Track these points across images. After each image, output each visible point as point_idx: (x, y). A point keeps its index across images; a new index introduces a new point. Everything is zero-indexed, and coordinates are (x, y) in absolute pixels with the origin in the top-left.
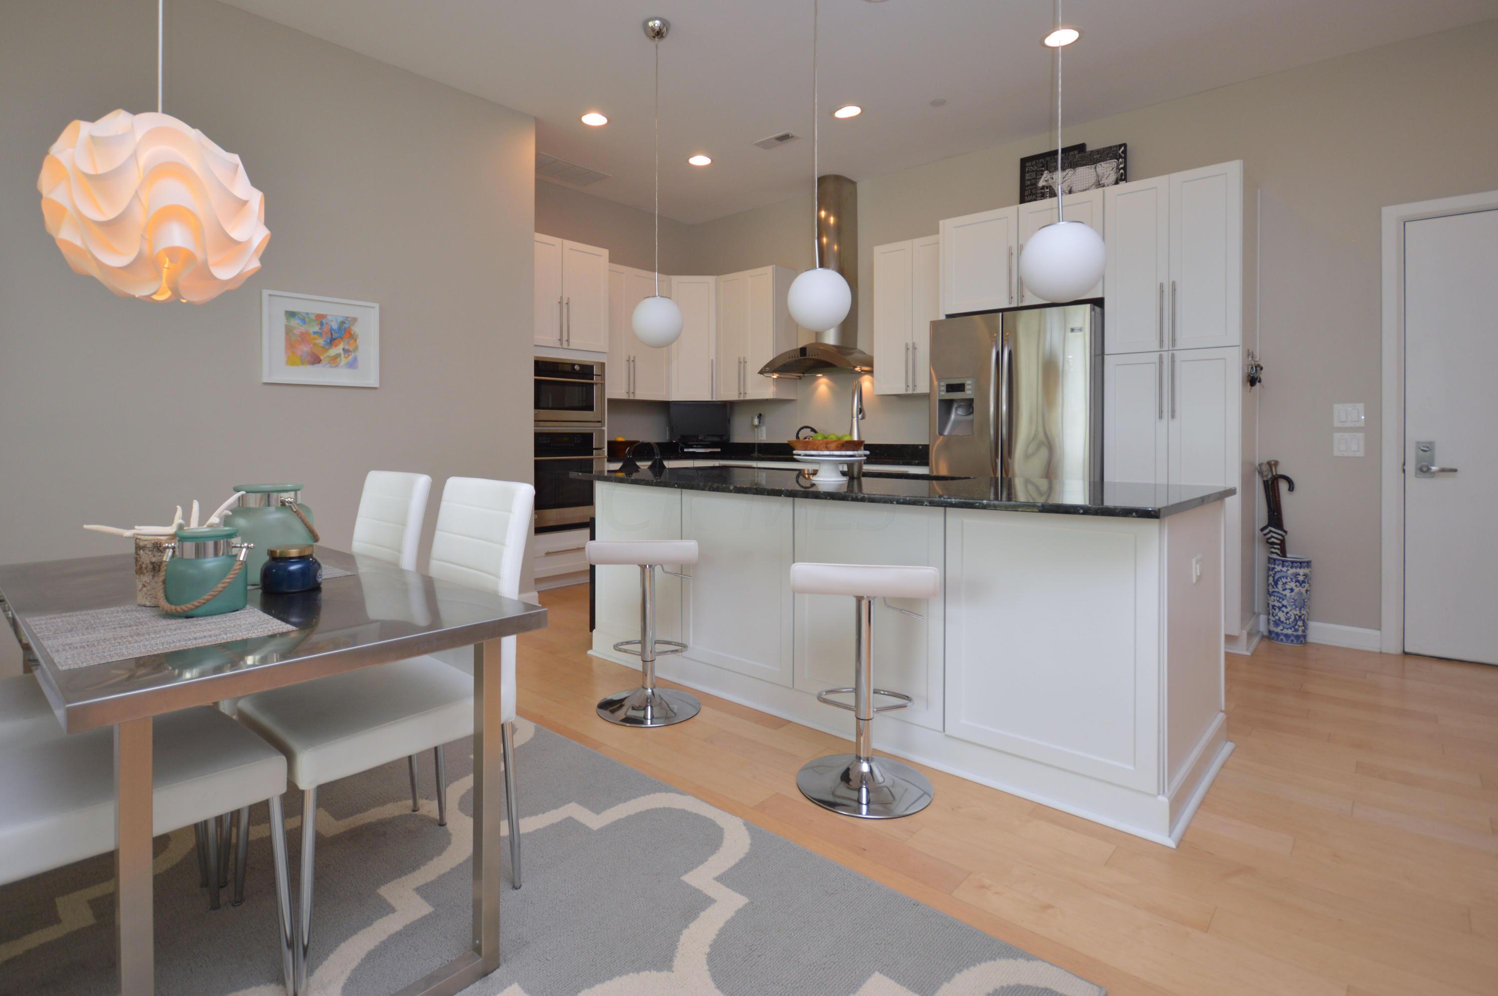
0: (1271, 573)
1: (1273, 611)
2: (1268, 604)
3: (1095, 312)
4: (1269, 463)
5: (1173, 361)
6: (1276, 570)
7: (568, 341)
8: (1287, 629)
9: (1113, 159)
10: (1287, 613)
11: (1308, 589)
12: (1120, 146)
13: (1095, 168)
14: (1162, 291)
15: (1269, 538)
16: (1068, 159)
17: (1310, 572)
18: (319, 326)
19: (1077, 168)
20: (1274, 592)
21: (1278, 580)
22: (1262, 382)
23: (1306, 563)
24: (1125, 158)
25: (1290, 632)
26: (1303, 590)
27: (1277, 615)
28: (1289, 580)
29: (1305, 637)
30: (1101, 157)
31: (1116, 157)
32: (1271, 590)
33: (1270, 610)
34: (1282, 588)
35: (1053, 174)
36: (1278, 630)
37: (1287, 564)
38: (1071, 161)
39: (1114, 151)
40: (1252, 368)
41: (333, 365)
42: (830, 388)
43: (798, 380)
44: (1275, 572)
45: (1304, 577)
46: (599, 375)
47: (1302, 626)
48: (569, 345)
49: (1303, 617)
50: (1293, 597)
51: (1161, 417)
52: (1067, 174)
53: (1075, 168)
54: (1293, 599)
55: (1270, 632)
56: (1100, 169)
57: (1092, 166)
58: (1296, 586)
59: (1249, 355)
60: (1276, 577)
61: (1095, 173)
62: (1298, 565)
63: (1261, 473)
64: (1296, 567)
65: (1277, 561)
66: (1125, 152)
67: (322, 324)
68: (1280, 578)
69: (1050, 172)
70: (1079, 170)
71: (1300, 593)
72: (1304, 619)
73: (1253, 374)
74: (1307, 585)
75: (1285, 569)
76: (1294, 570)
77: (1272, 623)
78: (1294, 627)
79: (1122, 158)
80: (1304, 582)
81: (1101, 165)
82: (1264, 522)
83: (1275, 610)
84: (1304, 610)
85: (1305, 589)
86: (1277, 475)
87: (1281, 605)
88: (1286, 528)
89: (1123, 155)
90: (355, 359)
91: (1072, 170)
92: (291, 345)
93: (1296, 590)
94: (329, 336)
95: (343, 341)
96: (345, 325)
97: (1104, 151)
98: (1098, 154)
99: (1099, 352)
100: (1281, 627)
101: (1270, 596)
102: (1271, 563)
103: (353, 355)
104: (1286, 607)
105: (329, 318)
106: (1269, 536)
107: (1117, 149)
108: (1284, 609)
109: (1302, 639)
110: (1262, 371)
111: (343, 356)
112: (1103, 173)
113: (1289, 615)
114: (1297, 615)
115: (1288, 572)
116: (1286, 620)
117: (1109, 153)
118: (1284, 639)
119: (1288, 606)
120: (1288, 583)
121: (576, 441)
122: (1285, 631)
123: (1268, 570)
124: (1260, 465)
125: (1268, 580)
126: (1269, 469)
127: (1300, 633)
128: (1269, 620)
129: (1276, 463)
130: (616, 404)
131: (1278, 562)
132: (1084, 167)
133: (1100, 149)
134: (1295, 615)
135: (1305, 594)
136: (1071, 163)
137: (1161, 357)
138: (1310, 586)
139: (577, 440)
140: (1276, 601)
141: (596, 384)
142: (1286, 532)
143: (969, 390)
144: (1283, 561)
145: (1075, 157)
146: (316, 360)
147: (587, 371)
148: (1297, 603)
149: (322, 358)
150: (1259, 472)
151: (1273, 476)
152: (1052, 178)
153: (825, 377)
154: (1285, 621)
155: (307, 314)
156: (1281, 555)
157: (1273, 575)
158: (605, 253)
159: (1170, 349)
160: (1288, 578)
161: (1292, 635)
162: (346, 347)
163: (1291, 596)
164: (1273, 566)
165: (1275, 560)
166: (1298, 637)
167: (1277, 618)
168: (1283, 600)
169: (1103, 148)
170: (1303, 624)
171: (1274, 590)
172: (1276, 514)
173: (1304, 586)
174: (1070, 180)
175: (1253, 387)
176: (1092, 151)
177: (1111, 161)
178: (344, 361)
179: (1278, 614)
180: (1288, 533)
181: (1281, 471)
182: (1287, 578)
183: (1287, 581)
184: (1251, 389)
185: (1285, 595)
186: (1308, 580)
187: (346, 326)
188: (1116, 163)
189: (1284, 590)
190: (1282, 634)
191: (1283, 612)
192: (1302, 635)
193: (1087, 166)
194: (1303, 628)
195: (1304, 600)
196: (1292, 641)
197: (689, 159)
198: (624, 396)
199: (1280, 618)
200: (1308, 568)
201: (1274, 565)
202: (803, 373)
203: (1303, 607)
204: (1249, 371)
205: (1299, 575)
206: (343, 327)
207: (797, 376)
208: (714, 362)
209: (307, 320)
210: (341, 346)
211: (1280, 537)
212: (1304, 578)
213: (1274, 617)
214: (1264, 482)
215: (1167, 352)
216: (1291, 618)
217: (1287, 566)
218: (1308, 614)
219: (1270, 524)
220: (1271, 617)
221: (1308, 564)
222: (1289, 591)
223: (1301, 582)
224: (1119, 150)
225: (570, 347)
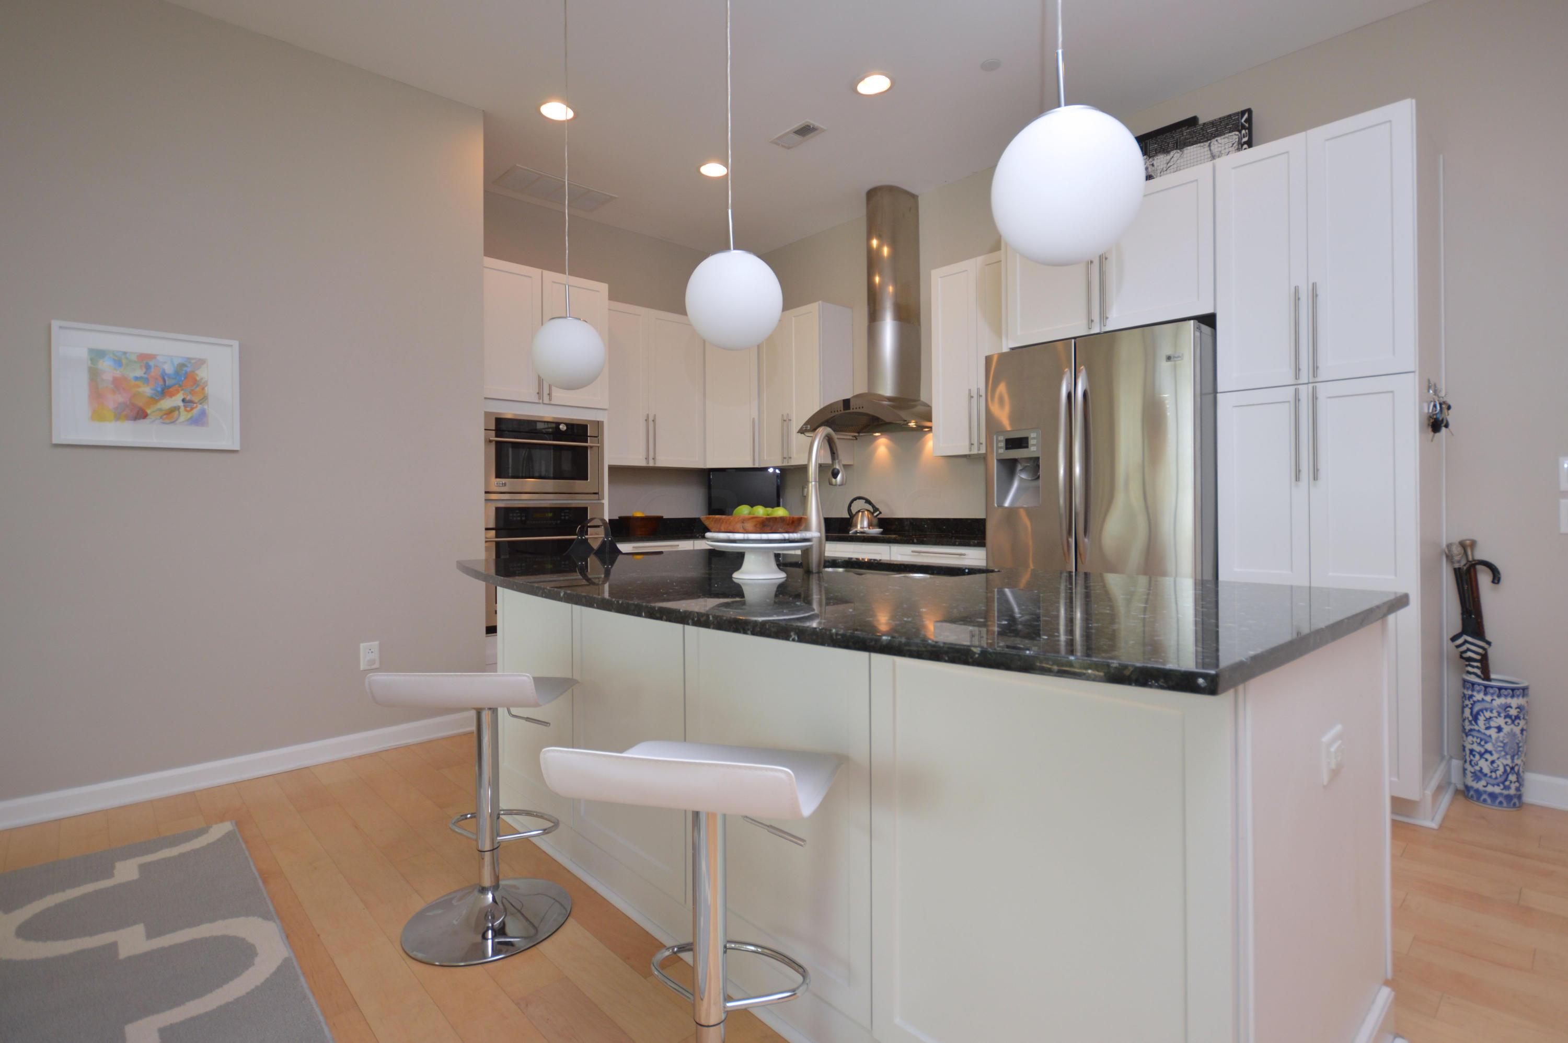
0: (1467, 702)
1: (1472, 757)
2: (1464, 747)
3: (1201, 332)
4: (1462, 544)
5: (1314, 398)
6: (1475, 699)
7: (549, 394)
8: (1493, 785)
9: (1232, 131)
10: (1493, 762)
11: (1525, 728)
12: (1243, 113)
13: (1210, 146)
14: (1297, 299)
15: (1465, 652)
16: (1173, 138)
17: (1527, 702)
18: (144, 370)
19: (1185, 149)
20: (1471, 730)
21: (1478, 713)
22: (1450, 427)
23: (1521, 691)
24: (1250, 129)
25: (1497, 790)
26: (1517, 730)
27: (1477, 765)
28: (1495, 714)
29: (1519, 797)
30: (1217, 130)
31: (1238, 128)
32: (1468, 727)
33: (1467, 755)
34: (1485, 724)
35: (1154, 160)
36: (1480, 785)
37: (1491, 691)
38: (1177, 140)
39: (1234, 120)
40: (1435, 406)
41: (167, 421)
42: (890, 449)
43: (855, 441)
44: (1474, 702)
45: (1518, 710)
46: (596, 437)
47: (1515, 782)
48: (550, 400)
49: (1516, 769)
50: (1501, 739)
51: (1297, 478)
52: (1173, 157)
53: (1183, 148)
54: (1502, 742)
55: (1468, 788)
56: (1216, 146)
57: (1205, 143)
58: (1506, 723)
59: (1429, 388)
60: (1476, 709)
61: (1209, 152)
62: (1509, 694)
63: (1450, 558)
64: (1506, 696)
65: (1475, 686)
66: (1249, 120)
67: (148, 367)
68: (1482, 710)
69: (1150, 157)
70: (1188, 151)
71: (1512, 734)
72: (1518, 771)
73: (1436, 414)
74: (1522, 723)
75: (1488, 698)
76: (1502, 701)
77: (1469, 775)
78: (1503, 783)
79: (1245, 129)
80: (1517, 717)
81: (1217, 140)
82: (1457, 627)
83: (1474, 756)
84: (1518, 759)
85: (1520, 728)
86: (1474, 560)
87: (1483, 750)
88: (1488, 637)
89: (1247, 125)
90: (203, 413)
91: (1179, 151)
92: (96, 394)
93: (1506, 729)
94: (161, 383)
95: (183, 389)
96: (185, 369)
97: (1221, 122)
98: (1213, 127)
99: (1209, 389)
100: (1483, 783)
101: (1467, 735)
102: (1468, 689)
103: (199, 407)
104: (1490, 753)
105: (160, 359)
106: (1464, 648)
107: (1238, 118)
108: (1487, 756)
109: (1515, 801)
110: (1450, 411)
111: (182, 409)
112: (1220, 152)
113: (1495, 765)
114: (1507, 765)
115: (1494, 702)
116: (1491, 772)
117: (1228, 124)
118: (1489, 800)
119: (1494, 752)
120: (1494, 719)
121: (563, 518)
122: (1490, 789)
123: (1463, 698)
124: (1449, 546)
125: (1463, 712)
126: (1463, 551)
127: (1512, 792)
128: (1465, 770)
129: (1473, 544)
130: (620, 473)
131: (1477, 687)
132: (1195, 146)
133: (1215, 120)
134: (1505, 766)
135: (1519, 735)
136: (1177, 143)
137: (1297, 392)
138: (1527, 723)
139: (565, 516)
140: (1475, 744)
141: (591, 447)
142: (1489, 643)
143: (1034, 445)
144: (1486, 687)
145: (1182, 134)
146: (141, 415)
147: (578, 431)
148: (1507, 748)
149: (149, 411)
150: (1447, 556)
151: (1468, 561)
152: (1153, 165)
153: (883, 436)
154: (1489, 774)
155: (125, 353)
156: (1482, 676)
157: (1470, 706)
158: (603, 288)
159: (1311, 381)
160: (1494, 711)
161: (1501, 794)
162: (188, 398)
163: (1499, 737)
164: (1470, 692)
165: (1473, 684)
166: (1509, 798)
167: (1477, 768)
168: (1486, 742)
169: (1220, 119)
170: (1517, 778)
171: (1472, 727)
172: (1473, 616)
173: (1519, 724)
174: (1175, 166)
175: (1437, 434)
176: (1204, 124)
177: (1230, 134)
178: (184, 416)
179: (1479, 762)
180: (1492, 644)
181: (1480, 555)
182: (1491, 711)
183: (1492, 715)
184: (1433, 437)
185: (1490, 736)
186: (1524, 715)
187: (189, 369)
188: (1237, 137)
189: (1488, 728)
190: (1485, 792)
191: (1486, 760)
192: (1515, 795)
193: (1199, 145)
194: (1517, 784)
195: (1518, 744)
196: (1501, 803)
197: (700, 166)
198: (643, 463)
199: (1481, 769)
200: (1523, 696)
201: (1473, 690)
202: (859, 433)
203: (1517, 754)
204: (1431, 411)
205: (1511, 707)
206: (184, 372)
207: (853, 437)
208: (757, 422)
209: (124, 361)
210: (180, 396)
211: (1480, 651)
212: (1518, 712)
213: (1473, 766)
214: (1455, 570)
215: (1306, 386)
216: (1498, 770)
217: (1492, 694)
218: (1524, 764)
219: (1464, 631)
220: (1467, 766)
221: (1524, 691)
222: (1496, 730)
223: (1513, 717)
224: (1242, 117)
225: (552, 402)
